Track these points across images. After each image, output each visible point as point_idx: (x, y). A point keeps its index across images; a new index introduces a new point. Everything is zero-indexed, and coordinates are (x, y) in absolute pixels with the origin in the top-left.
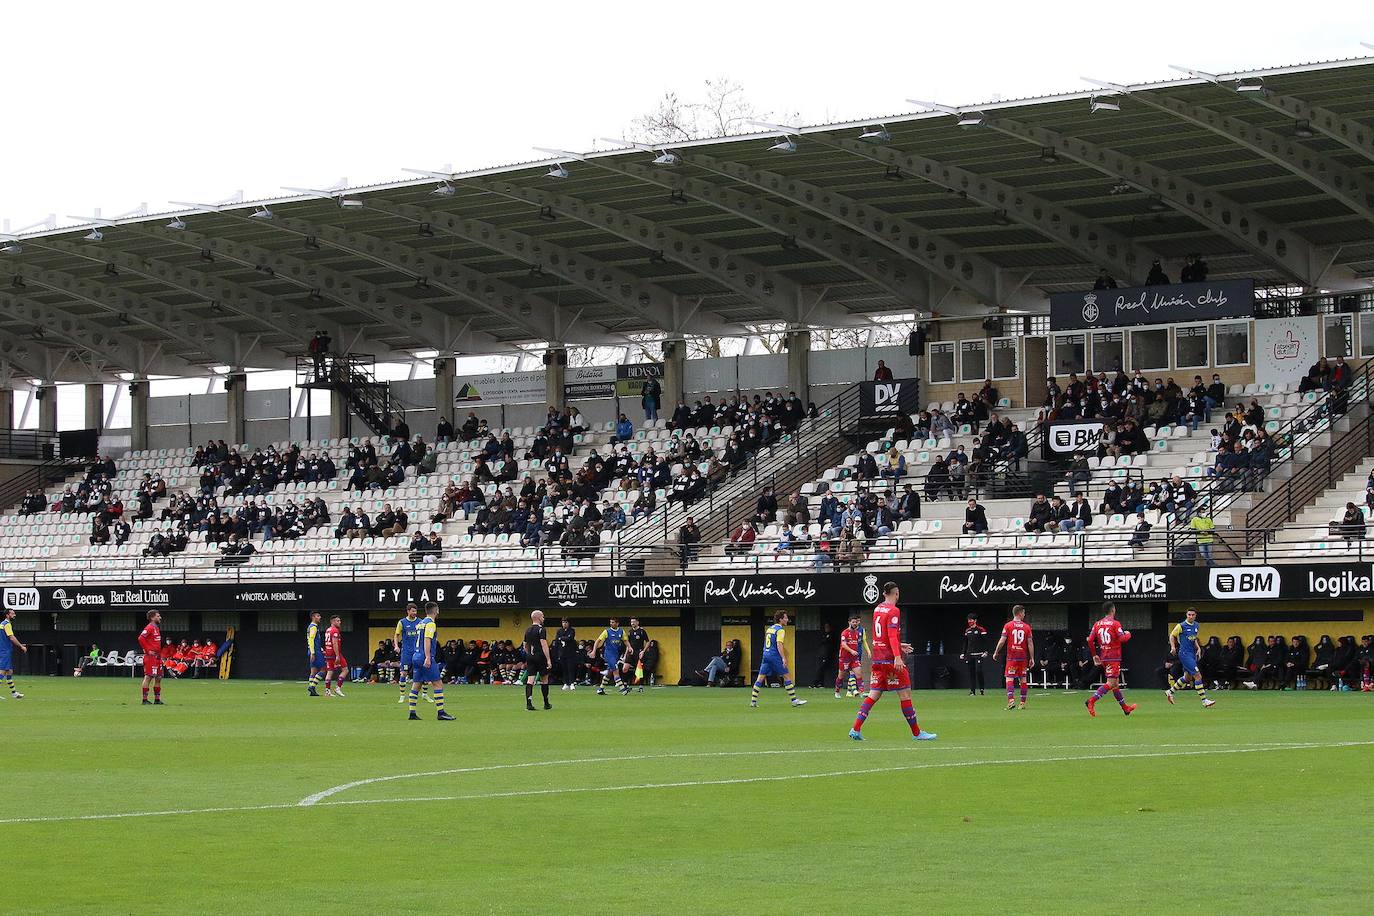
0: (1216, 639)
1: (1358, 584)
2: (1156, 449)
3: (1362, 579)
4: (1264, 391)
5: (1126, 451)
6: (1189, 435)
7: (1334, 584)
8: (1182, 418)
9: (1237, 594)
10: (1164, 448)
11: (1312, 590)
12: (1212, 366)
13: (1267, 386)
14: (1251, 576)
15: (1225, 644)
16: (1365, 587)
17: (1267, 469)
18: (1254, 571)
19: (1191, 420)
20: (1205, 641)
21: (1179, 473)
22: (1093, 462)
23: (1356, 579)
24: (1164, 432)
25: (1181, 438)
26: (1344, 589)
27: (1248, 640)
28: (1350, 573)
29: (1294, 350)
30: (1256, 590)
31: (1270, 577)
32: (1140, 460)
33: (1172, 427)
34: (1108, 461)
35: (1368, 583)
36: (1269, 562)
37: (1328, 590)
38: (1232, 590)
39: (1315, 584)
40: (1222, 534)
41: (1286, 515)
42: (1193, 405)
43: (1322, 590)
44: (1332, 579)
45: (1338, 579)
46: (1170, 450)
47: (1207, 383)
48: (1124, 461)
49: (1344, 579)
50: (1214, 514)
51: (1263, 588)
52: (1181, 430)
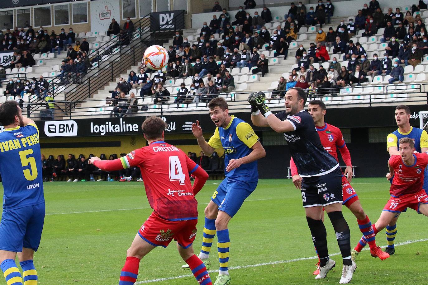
0: (52, 156)
1: (114, 128)
2: (38, 64)
3: (116, 126)
4: (94, 35)
5: (25, 66)
6: (55, 57)
7: (103, 129)
8: (53, 49)
9: (57, 134)
10: (42, 63)
11: (92, 132)
12: (71, 24)
13: (96, 33)
14: (64, 125)
15: (57, 159)
16: (117, 129)
17: (85, 72)
18: (65, 123)
19: (57, 50)
20: (47, 157)
21: (45, 75)
22: (8, 71)
23: (113, 126)
24: (44, 56)
25: (51, 59)
26: (107, 131)
27: (67, 157)
28: (110, 123)
29: (108, 15)
30: (66, 132)
31: (73, 125)
32: (30, 69)
33: (47, 54)
34: (15, 70)
35: (118, 128)
36: (72, 118)
37: (100, 132)
38: (55, 132)
39: (94, 129)
40: (58, 104)
41: (88, 94)
42: (58, 42)
43: (97, 132)
44: (102, 126)
45: (105, 126)
46: (45, 64)
47: (67, 32)
48: (22, 70)
49: (107, 126)
50: (55, 95)
51: (69, 131)
52: (52, 55)
